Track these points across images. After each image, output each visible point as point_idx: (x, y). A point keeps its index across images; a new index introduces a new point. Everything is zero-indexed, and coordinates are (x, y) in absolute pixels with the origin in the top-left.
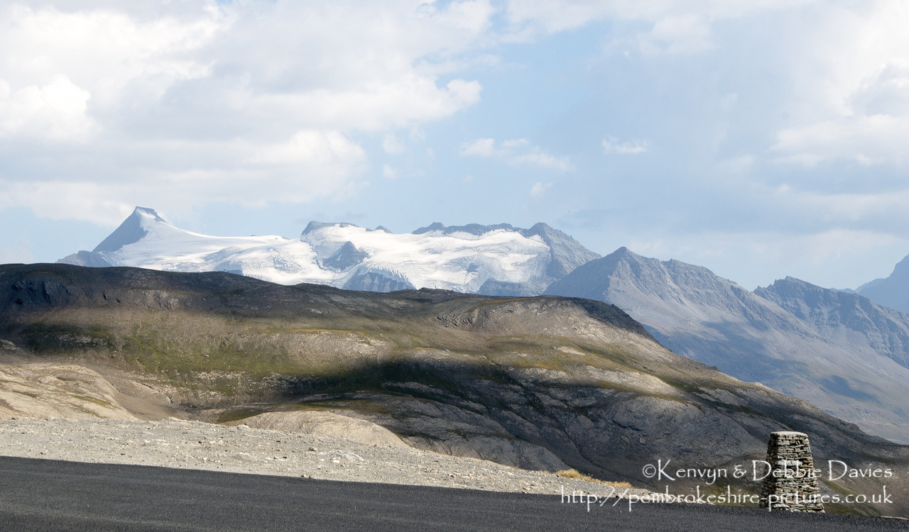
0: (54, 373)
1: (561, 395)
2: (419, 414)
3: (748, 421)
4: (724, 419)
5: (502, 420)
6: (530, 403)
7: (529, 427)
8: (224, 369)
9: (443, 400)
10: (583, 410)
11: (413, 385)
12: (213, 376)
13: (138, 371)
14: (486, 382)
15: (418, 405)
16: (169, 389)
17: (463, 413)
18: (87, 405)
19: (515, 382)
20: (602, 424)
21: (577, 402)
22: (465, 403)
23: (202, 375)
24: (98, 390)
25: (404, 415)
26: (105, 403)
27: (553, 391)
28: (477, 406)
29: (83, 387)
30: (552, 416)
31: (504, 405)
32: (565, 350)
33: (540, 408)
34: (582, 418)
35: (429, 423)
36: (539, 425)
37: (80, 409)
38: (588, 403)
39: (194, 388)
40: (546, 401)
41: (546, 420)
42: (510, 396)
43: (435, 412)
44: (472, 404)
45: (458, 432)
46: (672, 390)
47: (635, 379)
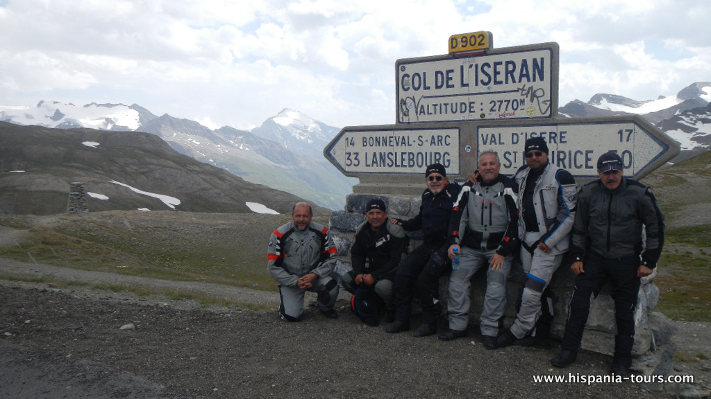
3: (204, 177)
10: (143, 173)
11: (76, 164)
15: (78, 172)
17: (97, 175)
19: (117, 163)
20: (150, 178)
21: (141, 170)
22: (96, 171)
27: (131, 166)
32: (136, 151)
34: (143, 176)
38: (144, 170)
44: (100, 172)
45: (93, 182)
46: (177, 166)
47: (162, 161)
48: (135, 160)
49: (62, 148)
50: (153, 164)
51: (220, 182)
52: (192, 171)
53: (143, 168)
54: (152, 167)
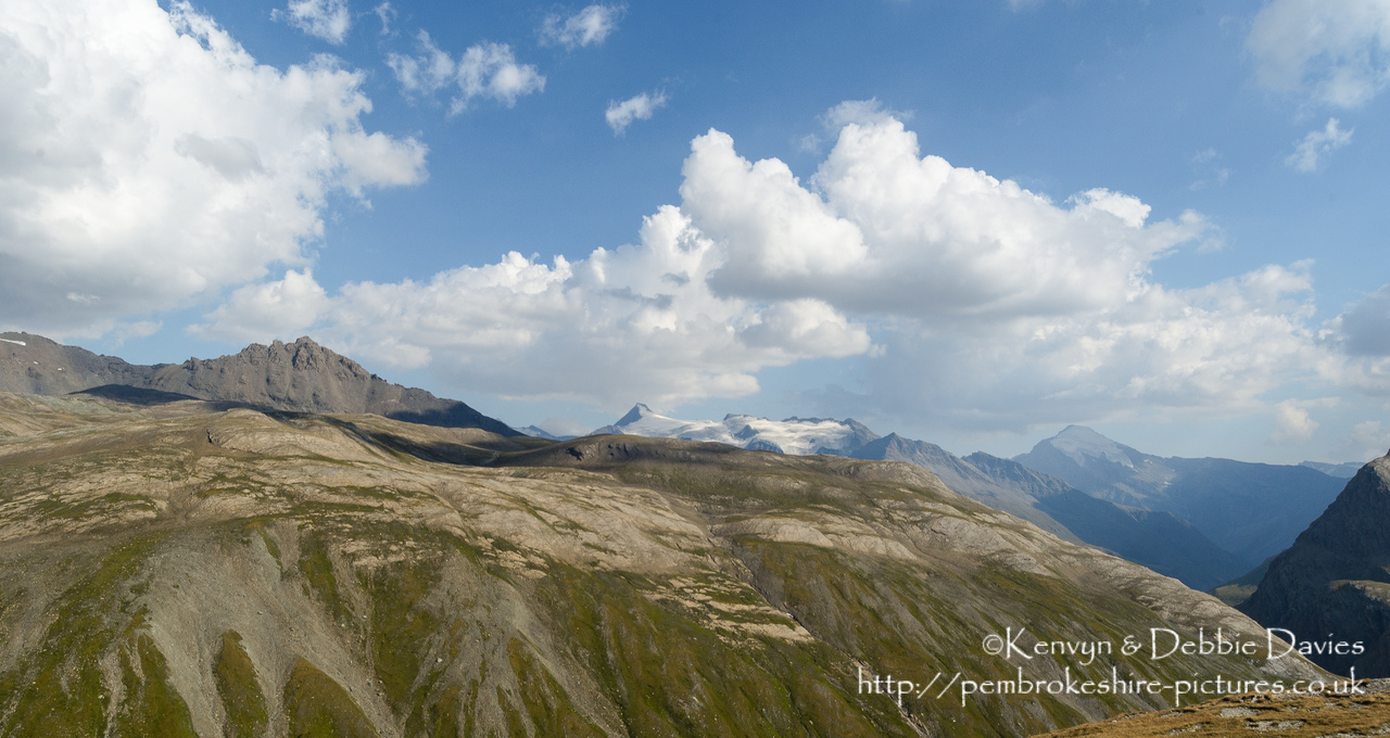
0: (638, 493)
1: (903, 514)
2: (831, 522)
3: (1001, 531)
4: (989, 530)
5: (873, 527)
6: (887, 518)
7: (887, 531)
8: (724, 494)
9: (841, 514)
10: (915, 523)
11: (825, 506)
12: (718, 497)
13: (679, 494)
14: (863, 506)
15: (830, 517)
16: (695, 504)
17: (853, 522)
18: (659, 511)
20: (926, 531)
21: (911, 518)
23: (712, 497)
24: (661, 503)
25: (823, 523)
26: (667, 510)
27: (898, 512)
28: (860, 519)
29: (653, 501)
30: (899, 526)
31: (874, 519)
32: (902, 490)
33: (892, 521)
34: (915, 527)
35: (837, 527)
36: (893, 530)
37: (656, 513)
39: (709, 504)
40: (896, 517)
41: (896, 527)
42: (876, 514)
43: (840, 521)
45: (853, 532)
46: (960, 514)
47: (940, 506)
48: (902, 503)
49: (804, 483)
50: (928, 510)
51: (1025, 541)
52: (984, 522)
53: (915, 515)
54: (927, 514)
